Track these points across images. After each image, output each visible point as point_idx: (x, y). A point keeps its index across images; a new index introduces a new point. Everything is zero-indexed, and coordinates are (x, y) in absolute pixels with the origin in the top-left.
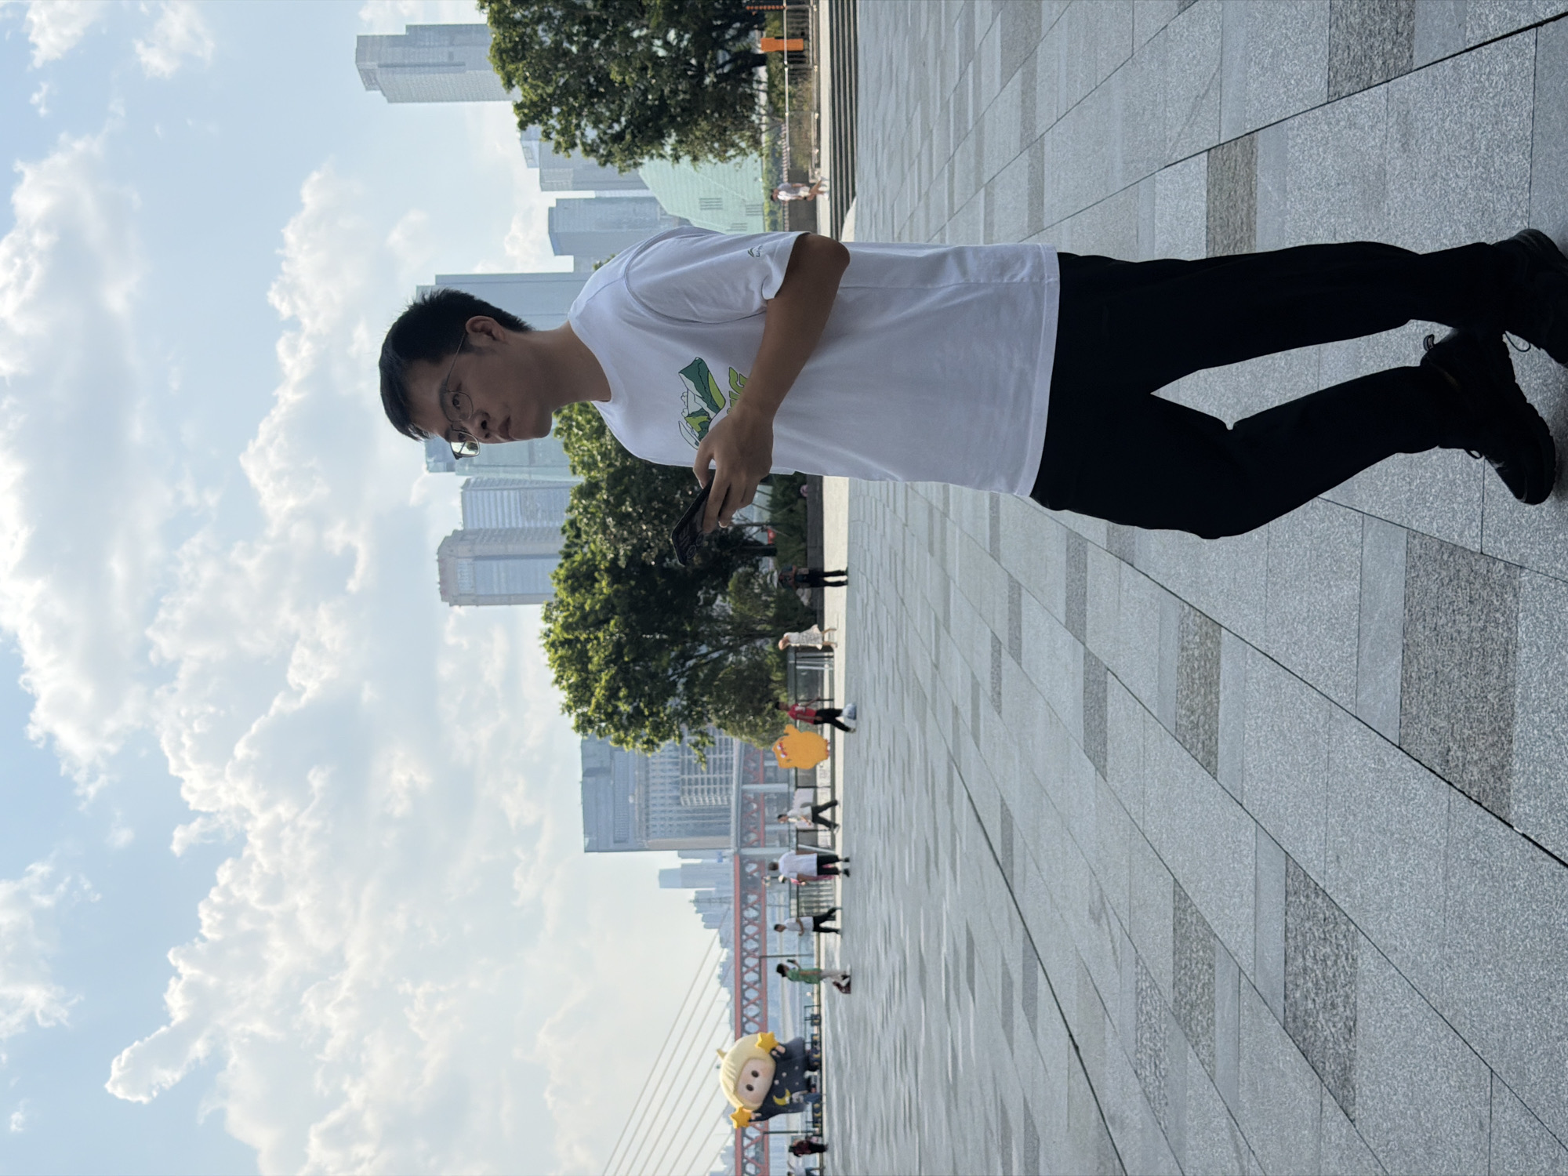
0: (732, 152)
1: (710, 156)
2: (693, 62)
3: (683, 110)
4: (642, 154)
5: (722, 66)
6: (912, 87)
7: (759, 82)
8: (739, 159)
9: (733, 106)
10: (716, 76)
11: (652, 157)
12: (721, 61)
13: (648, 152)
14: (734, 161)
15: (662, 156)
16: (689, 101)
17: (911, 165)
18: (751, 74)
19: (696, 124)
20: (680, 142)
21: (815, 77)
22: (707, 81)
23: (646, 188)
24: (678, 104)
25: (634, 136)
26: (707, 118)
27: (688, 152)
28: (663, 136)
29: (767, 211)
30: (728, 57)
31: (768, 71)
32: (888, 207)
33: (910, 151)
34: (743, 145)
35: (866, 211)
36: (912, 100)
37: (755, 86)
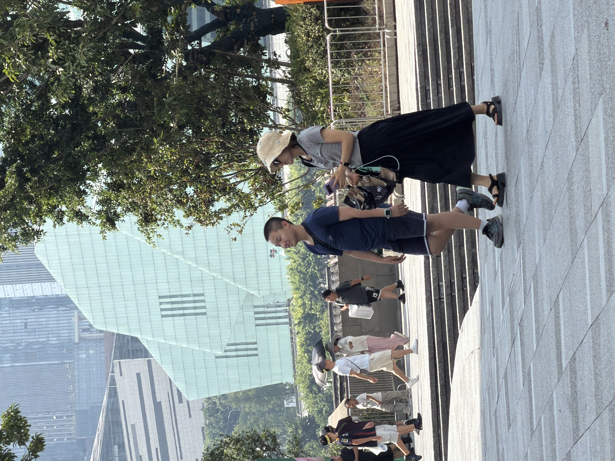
0: (221, 204)
1: (179, 213)
2: (139, 29)
3: (122, 124)
4: (39, 215)
5: (199, 35)
7: (275, 64)
8: (236, 216)
9: (222, 112)
10: (187, 55)
11: (59, 218)
12: (195, 27)
13: (52, 210)
14: (227, 220)
15: (80, 217)
16: (132, 106)
17: (590, 223)
18: (258, 49)
19: (148, 149)
20: (116, 187)
22: (169, 64)
23: (50, 279)
24: (111, 112)
25: (22, 179)
26: (169, 139)
27: (133, 207)
28: (81, 178)
29: (297, 314)
30: (208, 18)
31: (291, 42)
32: (546, 307)
33: (588, 193)
34: (245, 187)
35: (502, 315)
36: (585, 88)
37: (266, 72)
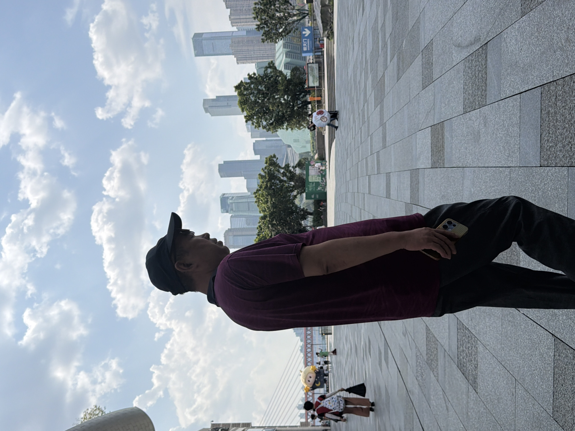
0: (302, 127)
1: (296, 128)
2: (291, 104)
3: (289, 116)
4: (278, 128)
5: (299, 105)
6: (350, 110)
7: (309, 109)
8: (304, 129)
9: (302, 115)
10: (298, 107)
11: (280, 129)
12: (299, 103)
13: (280, 128)
14: (302, 129)
15: (283, 129)
16: (290, 114)
17: (350, 130)
18: (307, 107)
19: (292, 120)
20: (288, 125)
21: (324, 107)
22: (295, 109)
23: (279, 137)
24: (287, 115)
25: (276, 123)
26: (295, 118)
27: (290, 127)
28: (283, 123)
29: (311, 142)
30: (301, 102)
31: (311, 106)
32: (344, 141)
33: (350, 126)
34: (305, 125)
35: (338, 142)
36: (350, 112)
37: (308, 110)
